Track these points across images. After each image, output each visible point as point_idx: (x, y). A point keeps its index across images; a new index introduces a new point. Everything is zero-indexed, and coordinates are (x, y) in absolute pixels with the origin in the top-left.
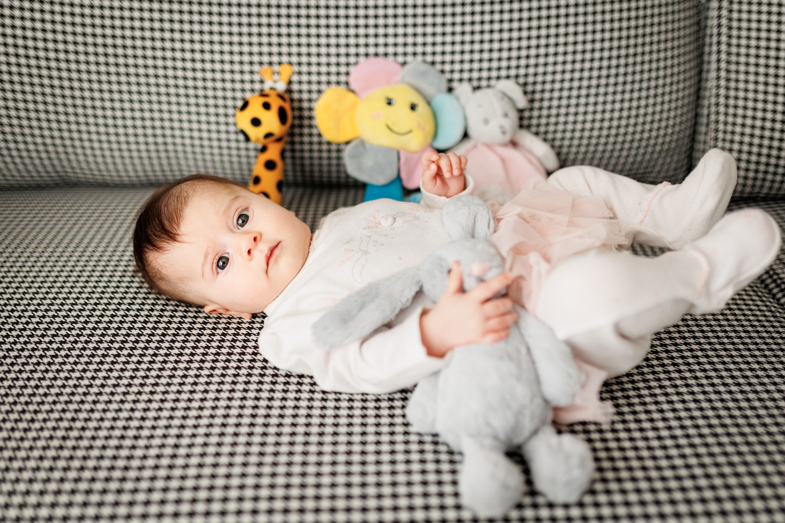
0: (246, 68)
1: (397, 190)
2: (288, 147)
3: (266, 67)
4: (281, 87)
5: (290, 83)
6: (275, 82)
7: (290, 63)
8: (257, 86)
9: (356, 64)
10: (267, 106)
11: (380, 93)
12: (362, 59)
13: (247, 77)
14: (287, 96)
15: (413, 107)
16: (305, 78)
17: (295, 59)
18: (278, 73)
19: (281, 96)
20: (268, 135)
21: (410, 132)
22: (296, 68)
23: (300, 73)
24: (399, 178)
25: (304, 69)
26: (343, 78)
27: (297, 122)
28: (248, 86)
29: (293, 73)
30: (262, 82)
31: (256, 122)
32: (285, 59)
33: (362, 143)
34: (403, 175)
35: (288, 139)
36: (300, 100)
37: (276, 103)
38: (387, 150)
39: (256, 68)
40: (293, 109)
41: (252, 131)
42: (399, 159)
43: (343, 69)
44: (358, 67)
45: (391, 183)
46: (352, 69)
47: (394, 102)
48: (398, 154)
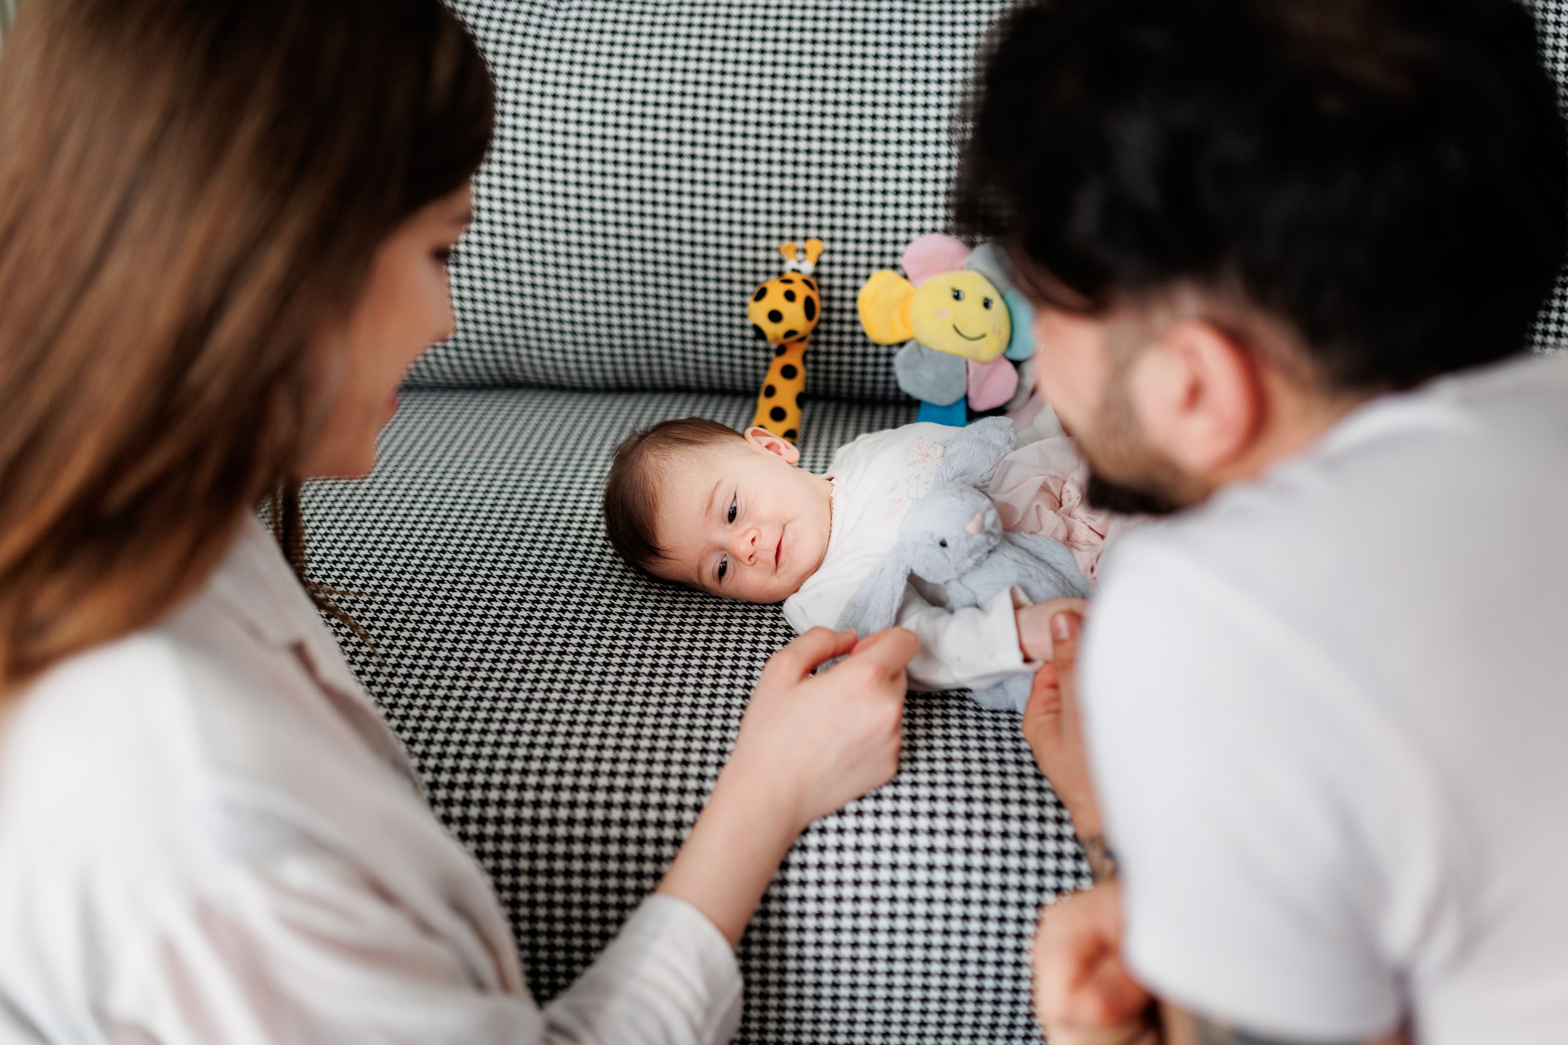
0: (762, 243)
1: (961, 414)
2: (811, 348)
3: (787, 243)
4: (808, 267)
5: (818, 264)
6: (800, 262)
7: (820, 238)
8: (774, 267)
9: (908, 242)
10: (790, 296)
11: (944, 282)
12: (915, 236)
13: (762, 255)
14: (813, 281)
15: (987, 304)
16: (838, 258)
17: (826, 233)
18: (804, 251)
19: (806, 282)
20: (790, 333)
21: (983, 336)
22: (827, 245)
23: (832, 252)
24: (966, 398)
25: (838, 246)
26: (888, 260)
27: (824, 315)
28: (762, 267)
29: (824, 252)
30: (781, 262)
31: (775, 316)
32: (813, 233)
33: (919, 347)
34: (972, 394)
35: (811, 337)
36: (830, 287)
37: (802, 292)
38: (954, 358)
39: (774, 243)
40: (821, 298)
41: (769, 327)
42: (968, 370)
43: (889, 248)
44: (910, 246)
45: (956, 404)
46: (901, 248)
47: (961, 295)
48: (967, 363)
